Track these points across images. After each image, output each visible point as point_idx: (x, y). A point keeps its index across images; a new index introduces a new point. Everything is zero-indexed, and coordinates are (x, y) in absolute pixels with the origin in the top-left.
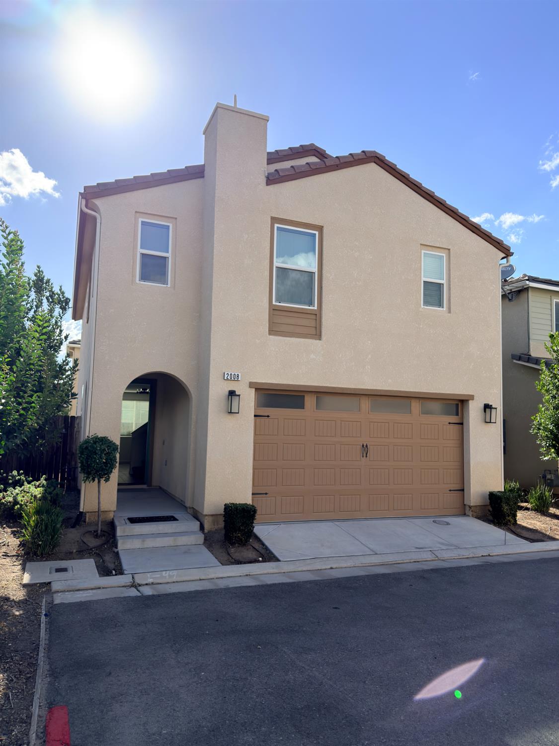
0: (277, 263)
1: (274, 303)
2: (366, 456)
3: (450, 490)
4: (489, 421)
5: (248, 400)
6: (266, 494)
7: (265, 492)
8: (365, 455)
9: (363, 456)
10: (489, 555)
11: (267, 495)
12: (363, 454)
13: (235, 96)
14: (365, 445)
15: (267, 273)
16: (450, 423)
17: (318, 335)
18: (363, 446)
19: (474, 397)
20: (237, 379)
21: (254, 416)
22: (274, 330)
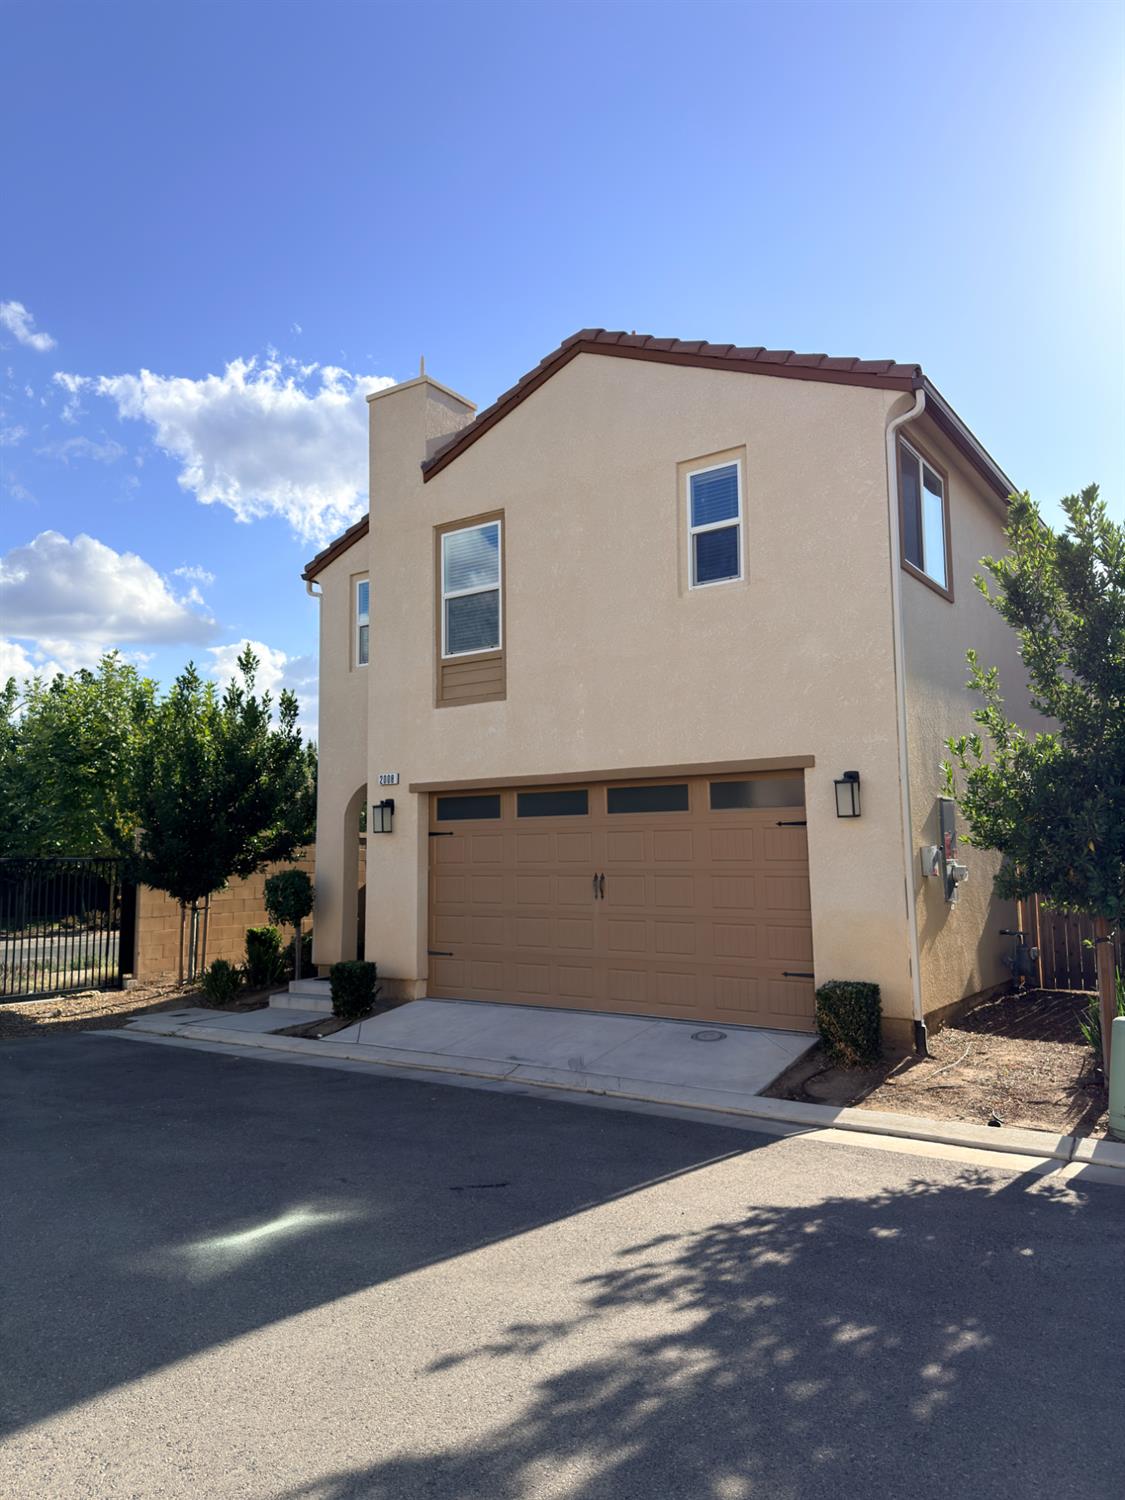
0: (446, 595)
1: (444, 657)
2: (602, 897)
3: (785, 974)
4: (851, 813)
5: (411, 814)
6: (451, 954)
7: (449, 952)
8: (599, 894)
9: (596, 897)
10: (605, 1093)
11: (453, 957)
12: (596, 892)
13: (422, 358)
14: (599, 875)
15: (430, 616)
16: (780, 824)
17: (500, 694)
18: (596, 877)
19: (817, 760)
20: (395, 782)
21: (431, 834)
22: (443, 698)
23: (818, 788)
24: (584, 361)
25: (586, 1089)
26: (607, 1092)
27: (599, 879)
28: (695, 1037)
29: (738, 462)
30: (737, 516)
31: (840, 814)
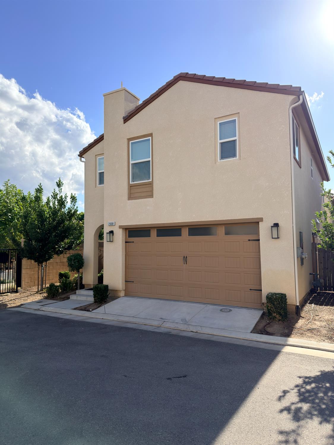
0: (131, 162)
1: (131, 183)
2: (186, 264)
3: (251, 290)
4: (277, 237)
5: (119, 235)
6: (133, 282)
7: (132, 281)
8: (185, 263)
9: (184, 263)
10: (197, 332)
12: (184, 262)
13: (122, 82)
14: (185, 257)
15: (126, 169)
16: (249, 240)
19: (264, 219)
20: (114, 225)
21: (126, 242)
22: (131, 197)
23: (264, 229)
24: (181, 83)
25: (190, 330)
26: (198, 332)
27: (185, 258)
28: (221, 310)
29: (236, 119)
30: (236, 137)
31: (273, 237)
